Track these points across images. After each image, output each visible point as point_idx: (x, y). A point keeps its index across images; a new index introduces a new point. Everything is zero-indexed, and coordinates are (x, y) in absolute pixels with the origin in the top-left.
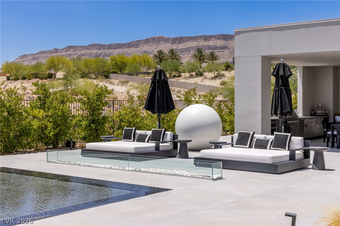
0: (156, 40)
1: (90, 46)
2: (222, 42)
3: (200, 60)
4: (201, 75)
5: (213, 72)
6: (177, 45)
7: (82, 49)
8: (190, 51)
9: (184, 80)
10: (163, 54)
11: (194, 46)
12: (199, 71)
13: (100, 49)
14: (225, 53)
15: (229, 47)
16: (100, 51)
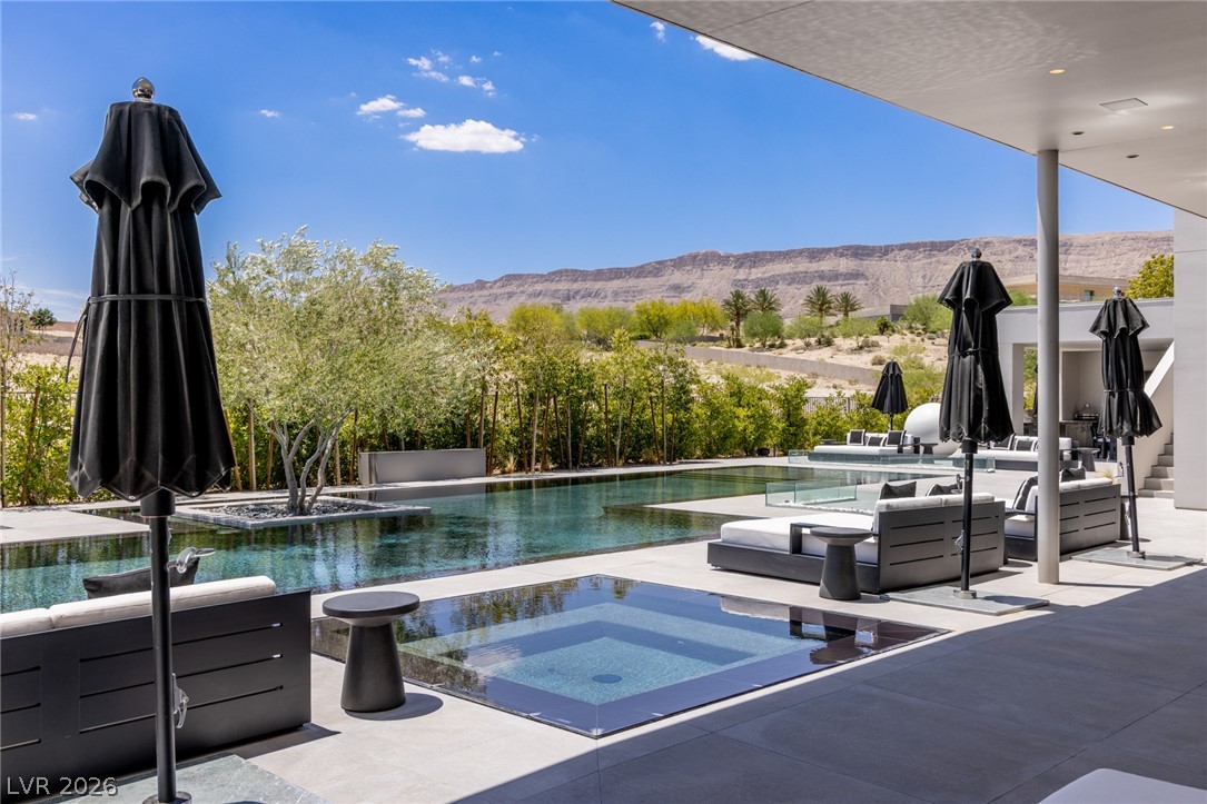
0: (701, 260)
1: (554, 273)
2: (850, 263)
3: (821, 310)
4: (829, 343)
5: (854, 337)
6: (747, 271)
7: (537, 282)
8: (777, 283)
9: (792, 355)
10: (743, 298)
11: (785, 272)
12: (823, 336)
13: (576, 281)
14: (857, 287)
15: (866, 274)
16: (576, 286)
